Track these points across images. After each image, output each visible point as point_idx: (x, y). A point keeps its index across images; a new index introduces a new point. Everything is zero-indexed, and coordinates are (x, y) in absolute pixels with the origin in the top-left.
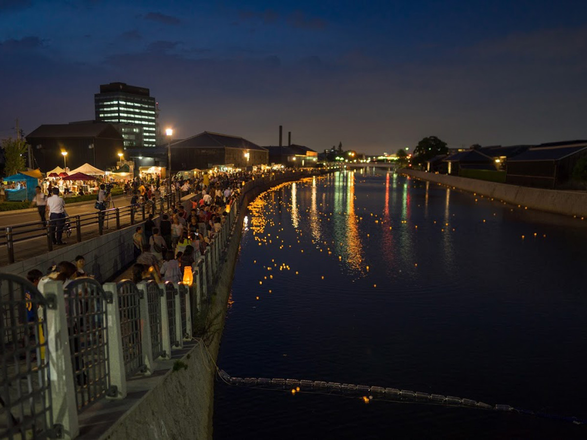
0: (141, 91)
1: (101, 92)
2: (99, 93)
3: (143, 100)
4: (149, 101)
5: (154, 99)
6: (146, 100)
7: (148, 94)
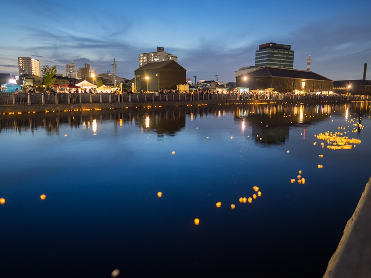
0: (284, 47)
1: (260, 49)
2: (259, 50)
3: (285, 52)
4: (290, 53)
5: (293, 52)
6: (287, 53)
7: (289, 49)
